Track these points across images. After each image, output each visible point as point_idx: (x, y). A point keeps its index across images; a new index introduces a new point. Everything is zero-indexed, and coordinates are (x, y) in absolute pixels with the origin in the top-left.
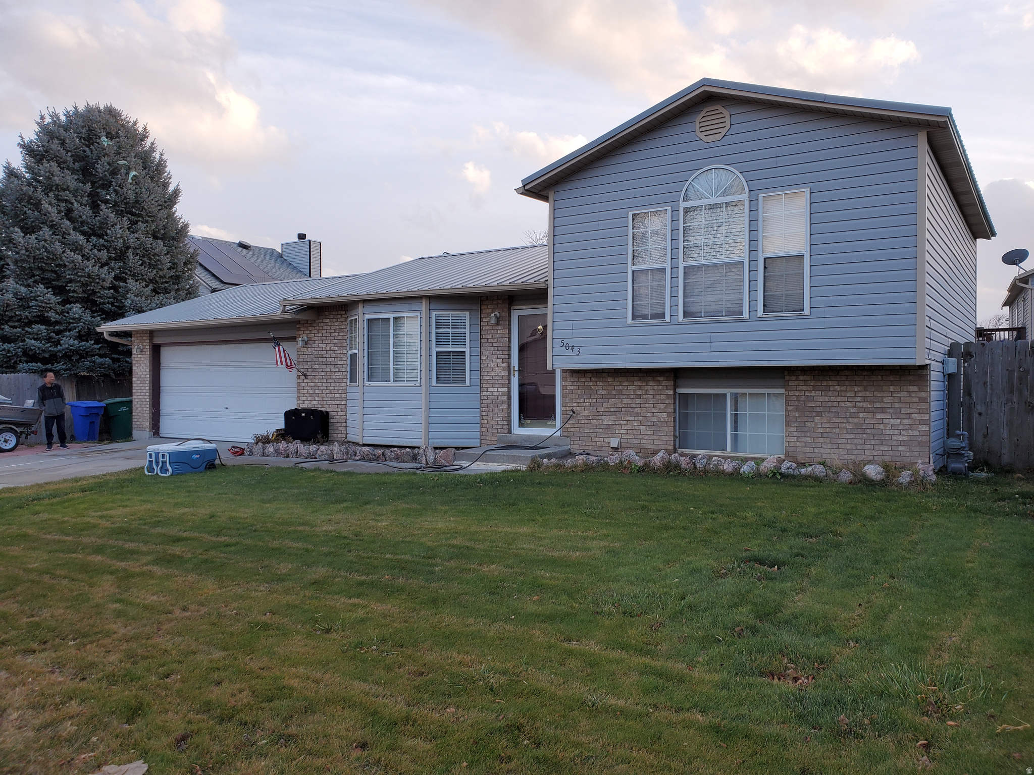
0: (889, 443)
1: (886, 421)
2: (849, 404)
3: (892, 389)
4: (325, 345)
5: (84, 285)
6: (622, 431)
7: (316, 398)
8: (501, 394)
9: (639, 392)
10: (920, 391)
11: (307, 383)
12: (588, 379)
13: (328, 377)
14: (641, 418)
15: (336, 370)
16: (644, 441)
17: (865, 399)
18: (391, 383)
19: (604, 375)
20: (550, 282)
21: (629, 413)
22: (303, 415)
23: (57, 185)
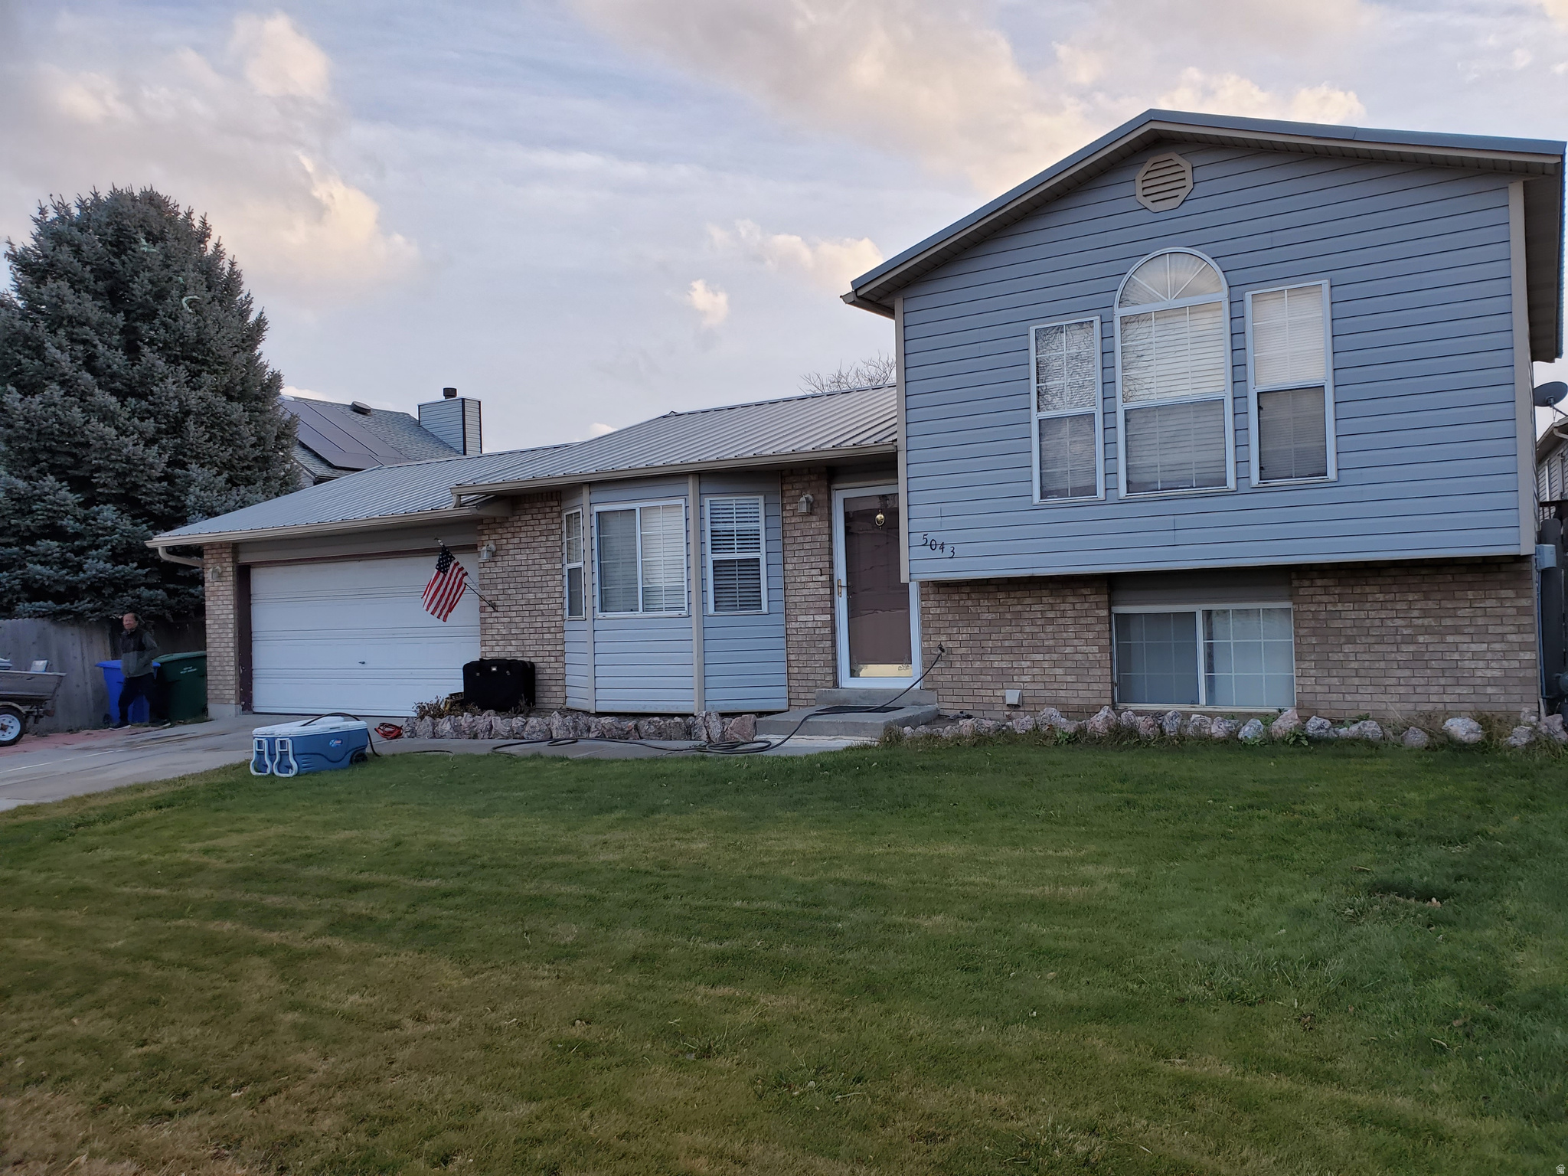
0: (1471, 681)
1: (1464, 647)
2: (1399, 622)
3: (1470, 594)
4: (524, 557)
5: (123, 474)
6: (1027, 678)
7: (513, 643)
8: (819, 624)
9: (1051, 615)
10: (1518, 597)
11: (497, 617)
12: (965, 596)
13: (531, 608)
14: (1055, 656)
15: (545, 595)
16: (1062, 693)
17: (1425, 613)
18: (640, 613)
19: (991, 588)
20: (901, 444)
21: (1036, 649)
22: (494, 669)
23: (70, 318)
